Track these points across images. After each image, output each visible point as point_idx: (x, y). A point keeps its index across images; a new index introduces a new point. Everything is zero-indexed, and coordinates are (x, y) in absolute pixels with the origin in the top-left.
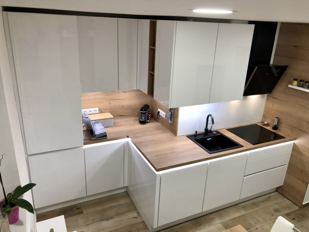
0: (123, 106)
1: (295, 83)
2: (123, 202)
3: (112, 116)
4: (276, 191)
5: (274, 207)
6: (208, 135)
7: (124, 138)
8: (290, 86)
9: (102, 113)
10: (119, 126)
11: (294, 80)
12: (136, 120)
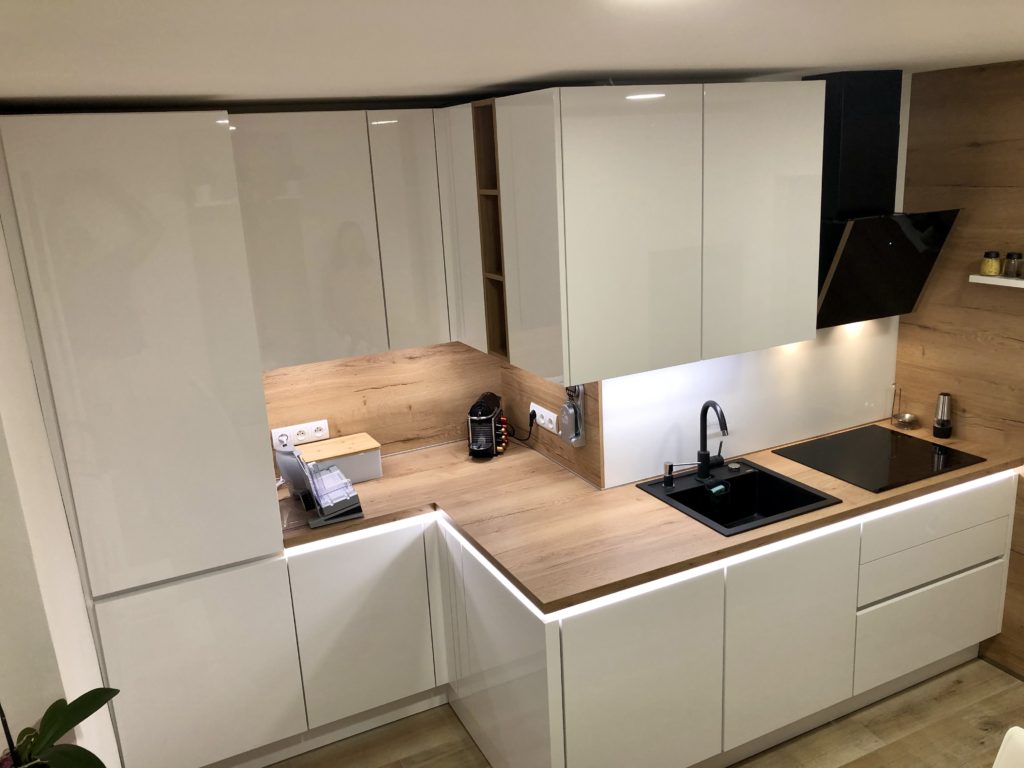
0: (410, 407)
1: (993, 265)
2: (436, 741)
3: (375, 444)
4: (981, 657)
5: (980, 715)
6: (713, 477)
7: (419, 510)
8: (974, 279)
9: (340, 436)
10: (401, 475)
11: (988, 255)
12: (459, 450)
